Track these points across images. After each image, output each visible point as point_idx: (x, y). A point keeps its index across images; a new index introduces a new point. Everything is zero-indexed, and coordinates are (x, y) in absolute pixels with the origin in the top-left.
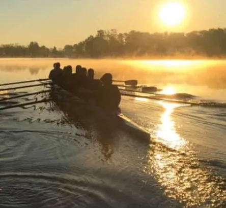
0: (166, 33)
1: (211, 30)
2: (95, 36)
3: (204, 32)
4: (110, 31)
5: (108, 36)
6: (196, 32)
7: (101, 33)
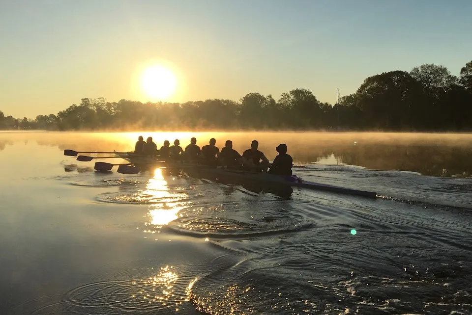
0: (160, 103)
1: (207, 101)
2: (78, 105)
3: (199, 103)
4: (97, 100)
5: (95, 105)
6: (191, 102)
7: (85, 100)
